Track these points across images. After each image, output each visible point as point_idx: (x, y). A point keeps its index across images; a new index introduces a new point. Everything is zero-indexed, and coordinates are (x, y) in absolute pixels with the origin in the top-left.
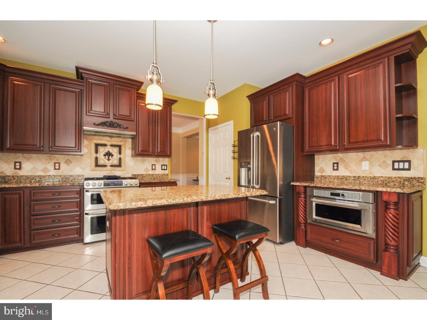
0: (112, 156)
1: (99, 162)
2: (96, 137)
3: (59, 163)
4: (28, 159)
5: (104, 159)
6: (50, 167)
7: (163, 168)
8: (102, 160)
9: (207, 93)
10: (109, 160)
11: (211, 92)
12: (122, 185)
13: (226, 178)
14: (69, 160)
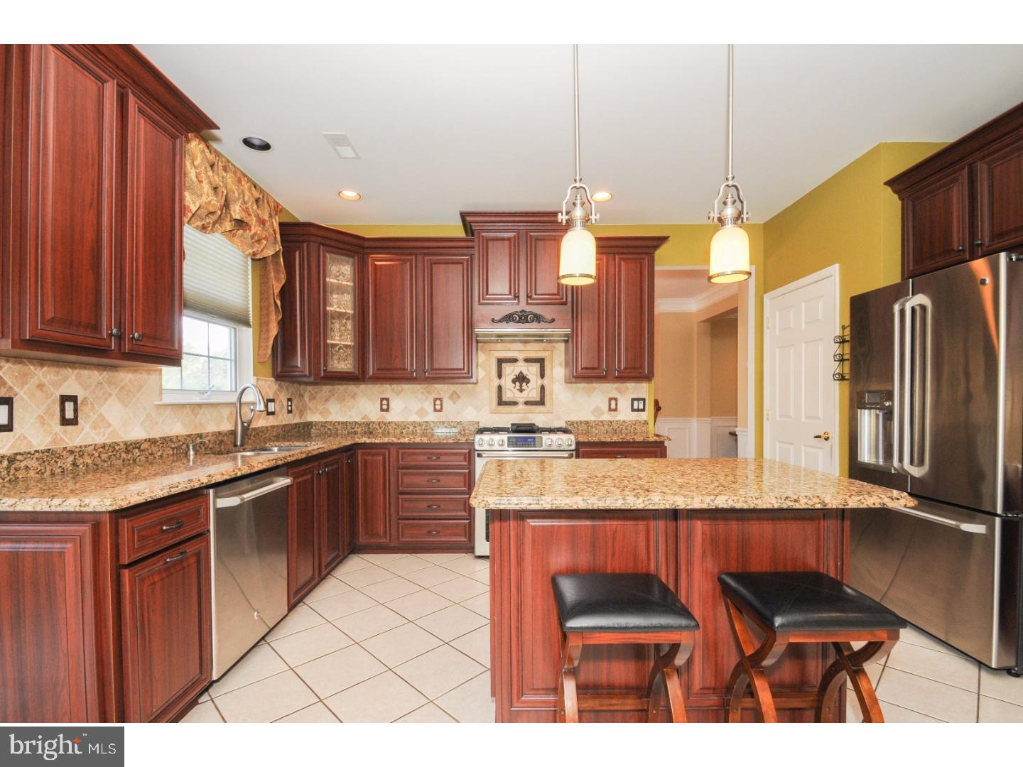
0: (528, 381)
1: (503, 395)
2: (499, 346)
3: (441, 400)
4: (398, 393)
5: (512, 389)
6: (429, 406)
7: (635, 407)
8: (511, 392)
9: (716, 216)
10: (521, 390)
11: (729, 212)
12: (542, 446)
13: (817, 435)
14: (456, 393)
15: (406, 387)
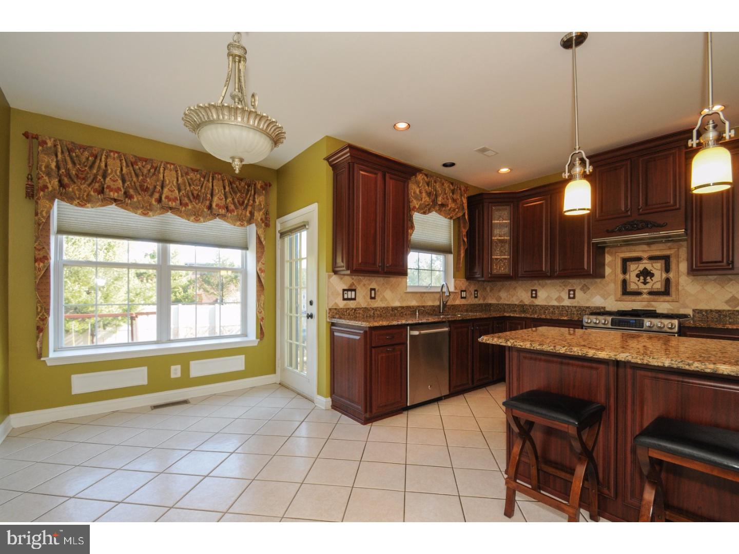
0: (652, 275)
1: (628, 287)
2: (624, 249)
3: (574, 291)
5: (637, 282)
6: (564, 295)
8: (635, 283)
9: (695, 142)
10: (645, 283)
11: (711, 135)
12: (643, 327)
14: (586, 286)
15: (548, 282)
